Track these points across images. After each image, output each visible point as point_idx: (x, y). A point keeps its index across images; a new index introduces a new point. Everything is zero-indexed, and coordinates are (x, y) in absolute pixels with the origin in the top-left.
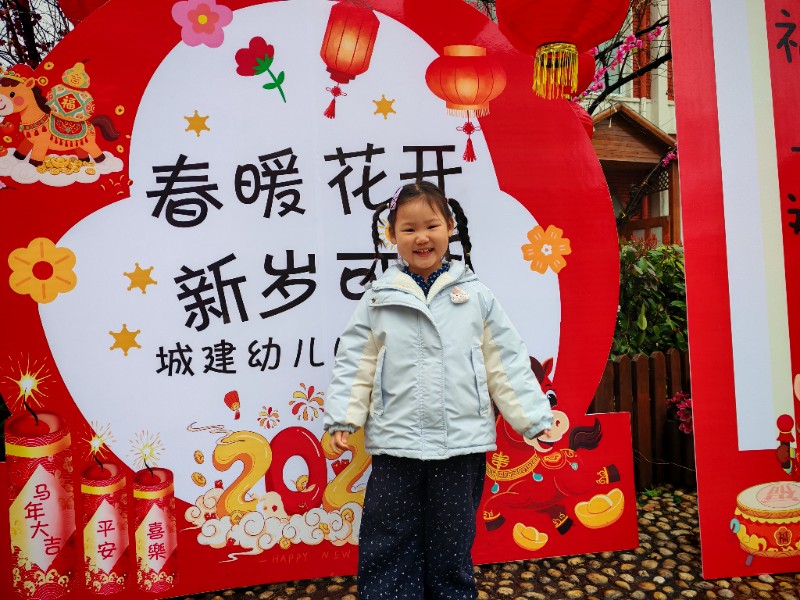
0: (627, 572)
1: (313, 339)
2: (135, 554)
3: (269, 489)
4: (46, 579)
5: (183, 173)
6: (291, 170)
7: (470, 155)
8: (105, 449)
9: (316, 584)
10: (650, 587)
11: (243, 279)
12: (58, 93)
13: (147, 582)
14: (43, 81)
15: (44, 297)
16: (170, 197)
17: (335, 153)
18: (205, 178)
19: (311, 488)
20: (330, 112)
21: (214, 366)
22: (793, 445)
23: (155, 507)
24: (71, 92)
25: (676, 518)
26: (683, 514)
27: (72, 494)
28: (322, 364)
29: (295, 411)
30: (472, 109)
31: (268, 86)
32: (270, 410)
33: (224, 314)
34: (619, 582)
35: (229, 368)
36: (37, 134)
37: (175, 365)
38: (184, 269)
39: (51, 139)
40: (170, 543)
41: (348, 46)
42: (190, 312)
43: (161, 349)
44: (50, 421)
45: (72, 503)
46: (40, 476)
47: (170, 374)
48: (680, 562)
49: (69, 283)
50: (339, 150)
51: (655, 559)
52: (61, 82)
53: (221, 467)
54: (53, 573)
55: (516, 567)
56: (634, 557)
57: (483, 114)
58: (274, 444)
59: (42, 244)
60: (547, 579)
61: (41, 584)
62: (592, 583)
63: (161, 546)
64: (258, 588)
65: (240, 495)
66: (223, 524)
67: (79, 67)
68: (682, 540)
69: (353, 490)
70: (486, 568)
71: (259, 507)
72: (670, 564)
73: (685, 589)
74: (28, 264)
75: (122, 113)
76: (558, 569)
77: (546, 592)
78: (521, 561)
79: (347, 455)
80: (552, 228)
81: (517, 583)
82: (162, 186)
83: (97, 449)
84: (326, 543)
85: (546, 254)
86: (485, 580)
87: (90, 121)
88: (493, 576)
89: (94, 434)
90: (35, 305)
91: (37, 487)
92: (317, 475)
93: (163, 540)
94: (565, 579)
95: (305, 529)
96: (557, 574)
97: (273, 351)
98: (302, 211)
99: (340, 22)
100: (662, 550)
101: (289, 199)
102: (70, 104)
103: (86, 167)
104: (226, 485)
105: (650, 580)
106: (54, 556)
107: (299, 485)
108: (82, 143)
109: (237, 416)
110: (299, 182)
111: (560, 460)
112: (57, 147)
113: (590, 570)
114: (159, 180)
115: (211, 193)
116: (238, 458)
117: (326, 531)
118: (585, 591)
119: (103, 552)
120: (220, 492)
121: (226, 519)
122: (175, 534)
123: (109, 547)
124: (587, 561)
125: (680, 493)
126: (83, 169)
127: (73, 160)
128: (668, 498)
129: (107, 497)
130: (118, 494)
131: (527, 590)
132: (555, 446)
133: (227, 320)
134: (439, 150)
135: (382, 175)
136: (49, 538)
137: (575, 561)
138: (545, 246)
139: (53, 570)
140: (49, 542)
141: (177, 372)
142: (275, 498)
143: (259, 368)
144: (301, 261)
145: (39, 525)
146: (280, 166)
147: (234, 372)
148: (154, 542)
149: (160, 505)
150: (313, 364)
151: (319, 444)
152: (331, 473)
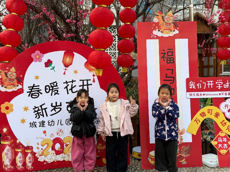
1: (61, 120)
2: (26, 163)
3: (52, 149)
4: (9, 167)
5: (34, 88)
6: (56, 86)
7: (94, 81)
8: (20, 142)
11: (47, 108)
13: (28, 168)
14: (6, 71)
15: (8, 113)
16: (32, 93)
18: (39, 88)
19: (61, 150)
20: (64, 74)
23: (29, 153)
27: (13, 151)
28: (63, 125)
29: (58, 134)
30: (94, 71)
31: (51, 69)
32: (52, 134)
33: (43, 115)
35: (44, 126)
36: (5, 82)
37: (33, 126)
38: (35, 107)
39: (8, 82)
40: (33, 161)
41: (68, 60)
42: (36, 115)
43: (30, 122)
45: (14, 153)
46: (7, 148)
49: (12, 110)
50: (66, 81)
53: (42, 146)
58: (53, 141)
59: (7, 103)
63: (31, 161)
65: (46, 151)
67: (13, 68)
69: (69, 150)
71: (50, 153)
74: (4, 107)
75: (22, 76)
79: (68, 143)
82: (30, 90)
83: (18, 142)
84: (64, 161)
87: (16, 79)
89: (18, 139)
90: (6, 115)
91: (7, 150)
92: (62, 147)
95: (60, 158)
97: (53, 122)
98: (59, 94)
99: (66, 55)
104: (43, 150)
106: (10, 163)
107: (58, 149)
108: (14, 83)
109: (46, 135)
110: (58, 88)
112: (9, 84)
114: (29, 89)
115: (40, 91)
116: (46, 144)
119: (20, 162)
121: (44, 156)
122: (33, 159)
126: (15, 88)
127: (12, 86)
129: (20, 152)
130: (22, 151)
134: (87, 80)
135: (75, 86)
139: (10, 165)
140: (10, 160)
142: (54, 152)
143: (50, 126)
144: (58, 104)
145: (8, 157)
146: (54, 85)
148: (29, 160)
149: (31, 153)
150: (61, 125)
151: (63, 141)
152: (65, 146)
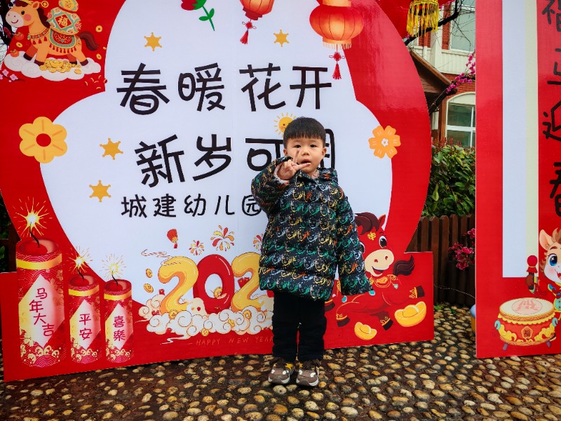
0: (427, 354)
1: (228, 196)
2: (105, 337)
3: (196, 294)
4: (43, 352)
5: (142, 77)
6: (217, 78)
7: (337, 75)
8: (85, 266)
9: (225, 359)
10: (443, 362)
11: (182, 153)
12: (55, 13)
13: (113, 356)
14: (45, 4)
15: (44, 158)
16: (133, 93)
17: (248, 68)
18: (157, 81)
19: (223, 296)
20: (245, 40)
21: (161, 212)
22: (536, 275)
23: (119, 306)
24: (64, 13)
25: (454, 323)
26: (458, 320)
27: (62, 295)
28: (233, 213)
29: (215, 244)
30: (340, 43)
31: (202, 19)
32: (198, 243)
33: (169, 177)
34: (423, 360)
35: (171, 213)
36: (40, 42)
37: (134, 210)
38: (142, 144)
39: (50, 46)
40: (129, 330)
42: (145, 174)
43: (125, 198)
44: (48, 245)
45: (63, 301)
46: (40, 282)
47: (131, 216)
48: (460, 349)
49: (62, 150)
50: (250, 66)
51: (444, 346)
52: (57, 5)
53: (164, 281)
54: (49, 349)
55: (356, 350)
56: (431, 346)
57: (347, 47)
58: (199, 266)
59: (43, 121)
60: (377, 358)
61: (40, 355)
62: (405, 360)
63: (122, 332)
64: (186, 361)
65: (177, 298)
66: (164, 319)
68: (460, 335)
69: (251, 298)
70: (336, 351)
71: (189, 308)
72: (454, 349)
73: (465, 364)
74: (33, 135)
75: (100, 31)
76: (383, 352)
77: (377, 365)
78: (359, 347)
79: (248, 275)
80: (389, 127)
81: (358, 359)
82: (128, 85)
83: (80, 266)
84: (232, 333)
85: (385, 145)
86: (337, 358)
87: (77, 35)
88: (342, 356)
89: (78, 255)
90: (38, 164)
91: (38, 290)
92: (228, 288)
93: (124, 328)
94: (388, 358)
95: (219, 324)
96: (383, 355)
97: (201, 203)
98: (223, 108)
100: (448, 341)
101: (214, 99)
102: (64, 23)
103: (75, 68)
104: (166, 293)
105: (443, 358)
106: (50, 337)
107: (216, 294)
108: (72, 51)
109: (176, 247)
110: (222, 87)
111: (387, 282)
112: (55, 53)
113: (404, 353)
114: (126, 80)
115: (161, 91)
116: (175, 275)
117: (233, 325)
118: (402, 365)
119: (83, 335)
120: (162, 297)
121: (166, 315)
122: (132, 324)
123: (88, 331)
124: (401, 348)
125: (455, 308)
126: (73, 69)
127: (65, 63)
128: (448, 310)
129: (86, 298)
130: (93, 296)
131: (365, 364)
132: (384, 273)
133: (170, 181)
134: (317, 70)
135: (278, 86)
136: (46, 324)
137: (394, 347)
138: (384, 140)
139: (49, 346)
140: (47, 327)
141: (136, 214)
142: (199, 302)
143: (191, 214)
144: (221, 142)
145: (39, 316)
146: (209, 75)
147: (175, 216)
148: (117, 329)
149: (122, 304)
150: (227, 213)
151: (230, 267)
152: (237, 286)
